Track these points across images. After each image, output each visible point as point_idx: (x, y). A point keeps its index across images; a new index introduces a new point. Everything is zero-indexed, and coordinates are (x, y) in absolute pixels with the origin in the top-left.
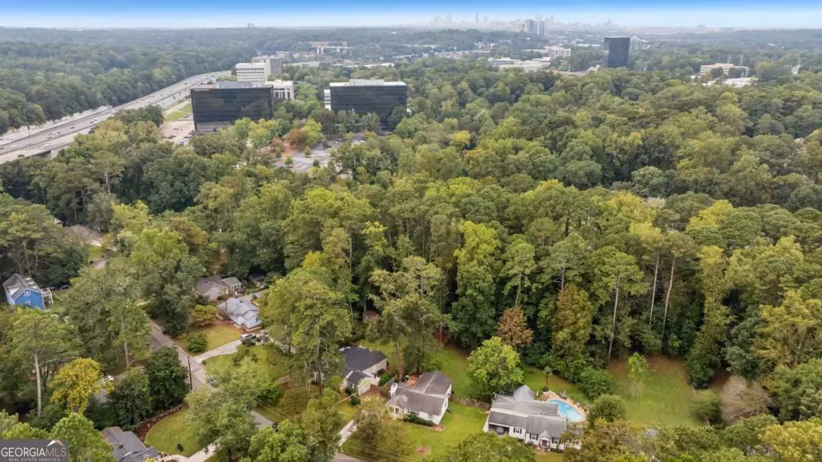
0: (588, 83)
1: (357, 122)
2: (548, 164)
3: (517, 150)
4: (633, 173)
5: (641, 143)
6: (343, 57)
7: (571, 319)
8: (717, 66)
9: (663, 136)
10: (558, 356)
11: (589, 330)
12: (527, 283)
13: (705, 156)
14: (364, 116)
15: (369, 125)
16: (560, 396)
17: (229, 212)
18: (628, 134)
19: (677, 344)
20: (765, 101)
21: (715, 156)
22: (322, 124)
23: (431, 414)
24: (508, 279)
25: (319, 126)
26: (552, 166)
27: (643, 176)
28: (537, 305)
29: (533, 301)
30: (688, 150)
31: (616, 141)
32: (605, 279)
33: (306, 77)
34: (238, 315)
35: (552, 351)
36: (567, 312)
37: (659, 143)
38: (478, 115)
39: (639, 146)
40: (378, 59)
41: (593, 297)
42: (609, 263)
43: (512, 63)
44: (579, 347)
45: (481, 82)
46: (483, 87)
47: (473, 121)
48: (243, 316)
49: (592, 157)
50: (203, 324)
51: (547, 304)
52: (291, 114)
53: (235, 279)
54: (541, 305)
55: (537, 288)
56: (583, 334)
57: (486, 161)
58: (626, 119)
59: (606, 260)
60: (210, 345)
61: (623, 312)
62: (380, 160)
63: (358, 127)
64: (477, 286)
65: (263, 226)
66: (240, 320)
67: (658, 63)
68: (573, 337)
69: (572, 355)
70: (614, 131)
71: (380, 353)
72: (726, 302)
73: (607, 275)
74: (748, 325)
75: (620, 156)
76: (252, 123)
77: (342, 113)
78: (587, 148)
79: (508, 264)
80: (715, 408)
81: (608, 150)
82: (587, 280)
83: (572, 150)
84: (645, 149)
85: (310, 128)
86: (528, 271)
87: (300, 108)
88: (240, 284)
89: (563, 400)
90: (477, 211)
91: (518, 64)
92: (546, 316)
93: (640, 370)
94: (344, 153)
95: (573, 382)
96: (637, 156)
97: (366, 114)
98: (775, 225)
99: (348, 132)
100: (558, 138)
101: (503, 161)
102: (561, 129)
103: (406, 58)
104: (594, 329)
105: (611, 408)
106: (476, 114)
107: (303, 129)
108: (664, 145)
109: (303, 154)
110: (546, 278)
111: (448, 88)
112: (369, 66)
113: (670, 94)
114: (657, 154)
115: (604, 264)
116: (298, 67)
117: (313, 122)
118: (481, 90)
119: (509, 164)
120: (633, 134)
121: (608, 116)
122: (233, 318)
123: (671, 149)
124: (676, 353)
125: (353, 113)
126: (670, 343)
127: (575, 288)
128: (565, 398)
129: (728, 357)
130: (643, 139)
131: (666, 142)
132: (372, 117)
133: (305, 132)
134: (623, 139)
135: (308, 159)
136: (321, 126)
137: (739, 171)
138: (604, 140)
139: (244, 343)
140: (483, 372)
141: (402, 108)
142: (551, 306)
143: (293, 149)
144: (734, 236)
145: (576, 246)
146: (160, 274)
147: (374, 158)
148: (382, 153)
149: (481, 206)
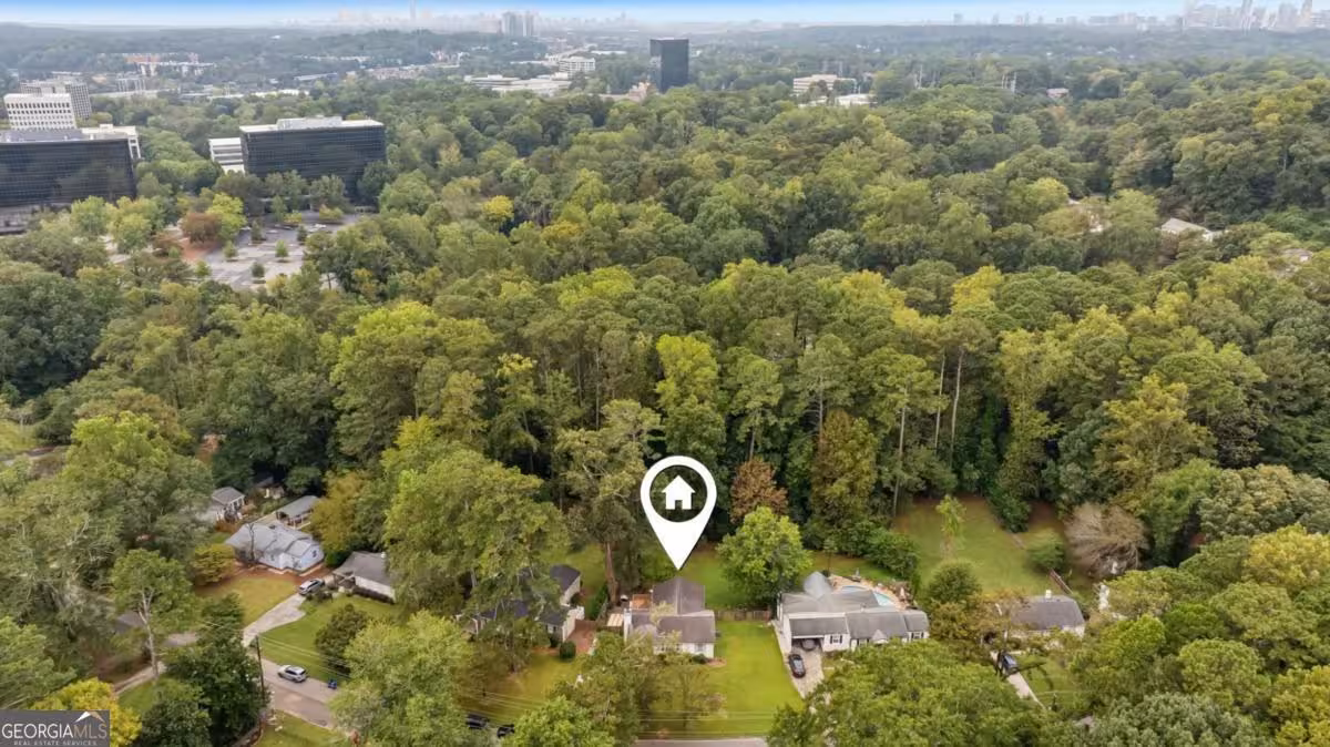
0: (666, 112)
1: (304, 192)
2: (688, 238)
3: (626, 220)
4: (811, 241)
5: (804, 197)
6: (200, 80)
7: (848, 462)
8: (816, 78)
9: (830, 183)
10: (827, 521)
11: (874, 476)
12: (772, 420)
13: (904, 207)
14: (315, 182)
15: (327, 196)
16: (851, 579)
17: (175, 370)
18: (781, 184)
19: (976, 475)
20: (922, 125)
21: (916, 208)
22: (242, 199)
23: (700, 644)
24: (743, 415)
25: (237, 204)
26: (694, 241)
27: (828, 244)
28: (785, 450)
29: (778, 446)
30: (871, 201)
31: (767, 196)
32: (892, 396)
33: (150, 119)
34: (278, 551)
35: (815, 516)
36: (840, 453)
37: (830, 195)
38: (509, 170)
39: (801, 201)
40: (268, 82)
41: (874, 423)
42: (894, 372)
43: (508, 84)
44: (858, 502)
45: (488, 115)
46: (492, 123)
47: (501, 180)
48: (287, 550)
49: (741, 222)
50: (216, 580)
51: (801, 448)
52: (169, 185)
53: (230, 491)
54: (793, 450)
55: (787, 425)
56: (866, 482)
57: (587, 242)
58: (767, 162)
59: (888, 368)
60: (248, 615)
61: (910, 442)
62: (389, 254)
63: (307, 200)
64: (705, 434)
65: (279, 387)
66: (283, 561)
67: (732, 78)
68: (852, 487)
69: (851, 516)
70: (761, 183)
71: (567, 568)
72: (1041, 406)
73: (895, 390)
74: (1084, 431)
75: (777, 217)
76: (110, 207)
77: (275, 178)
78: (733, 210)
79: (742, 394)
80: (1060, 553)
81: (760, 210)
82: (861, 401)
83: (710, 213)
84: (810, 204)
85: (224, 209)
86: (774, 401)
87: (179, 174)
88: (242, 497)
89: (855, 584)
90: (656, 318)
91: (518, 85)
92: (803, 465)
93: (959, 519)
94: (321, 249)
95: (855, 556)
96: (801, 216)
97: (319, 178)
98: (1065, 294)
99: (290, 211)
100: (676, 198)
101: (613, 239)
102: (677, 183)
103: (322, 79)
104: (880, 473)
105: (961, 578)
106: (502, 168)
107: (210, 212)
108: (836, 197)
109: (221, 255)
110: (800, 407)
111: (436, 129)
112: (260, 94)
113: (785, 123)
114: (827, 211)
115: (885, 374)
116: (123, 102)
117: (227, 198)
118: (490, 128)
119: (625, 244)
120: (789, 184)
121: (737, 159)
122: (266, 560)
123: (845, 202)
124: (975, 489)
125: (296, 177)
126: (966, 477)
127: (846, 416)
128: (858, 581)
129: (1062, 479)
130: (806, 191)
131: (837, 192)
132: (332, 183)
133: (216, 216)
134: (778, 192)
135: (233, 265)
136: (241, 203)
137: (949, 226)
138: (752, 195)
139: (310, 598)
140: (756, 565)
141: (379, 164)
142: (808, 448)
143: (196, 248)
144: (1026, 314)
145: (838, 354)
146: (142, 498)
147: (376, 253)
148: (388, 242)
149: (659, 311)
